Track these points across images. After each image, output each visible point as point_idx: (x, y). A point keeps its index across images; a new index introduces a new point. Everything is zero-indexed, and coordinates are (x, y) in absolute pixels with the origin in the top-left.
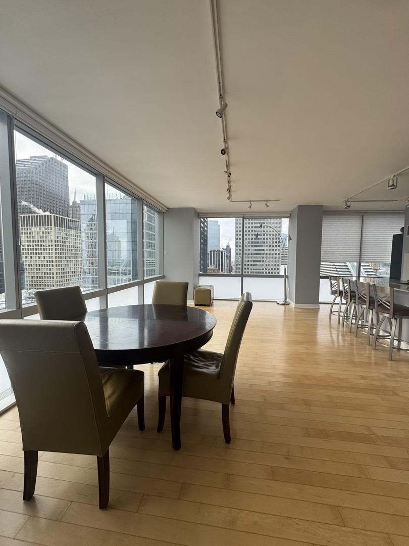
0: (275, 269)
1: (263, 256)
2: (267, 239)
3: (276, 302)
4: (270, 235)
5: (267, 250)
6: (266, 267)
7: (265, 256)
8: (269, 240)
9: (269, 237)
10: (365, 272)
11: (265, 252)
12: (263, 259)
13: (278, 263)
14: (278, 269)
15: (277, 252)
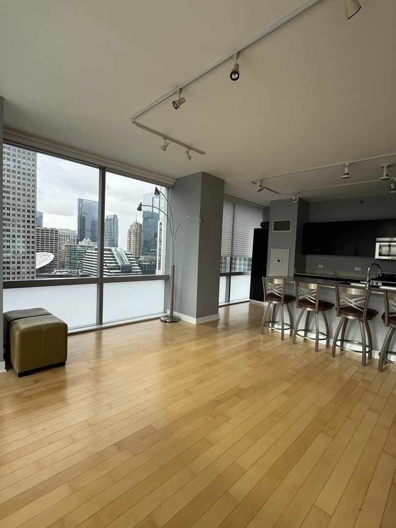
0: (28, 258)
1: (8, 239)
2: (14, 215)
3: (159, 318)
4: (19, 210)
5: (14, 231)
6: (14, 255)
7: (11, 239)
8: (17, 218)
9: (16, 212)
10: (129, 260)
11: (11, 233)
12: (8, 244)
13: (32, 250)
14: (33, 258)
15: (31, 235)
